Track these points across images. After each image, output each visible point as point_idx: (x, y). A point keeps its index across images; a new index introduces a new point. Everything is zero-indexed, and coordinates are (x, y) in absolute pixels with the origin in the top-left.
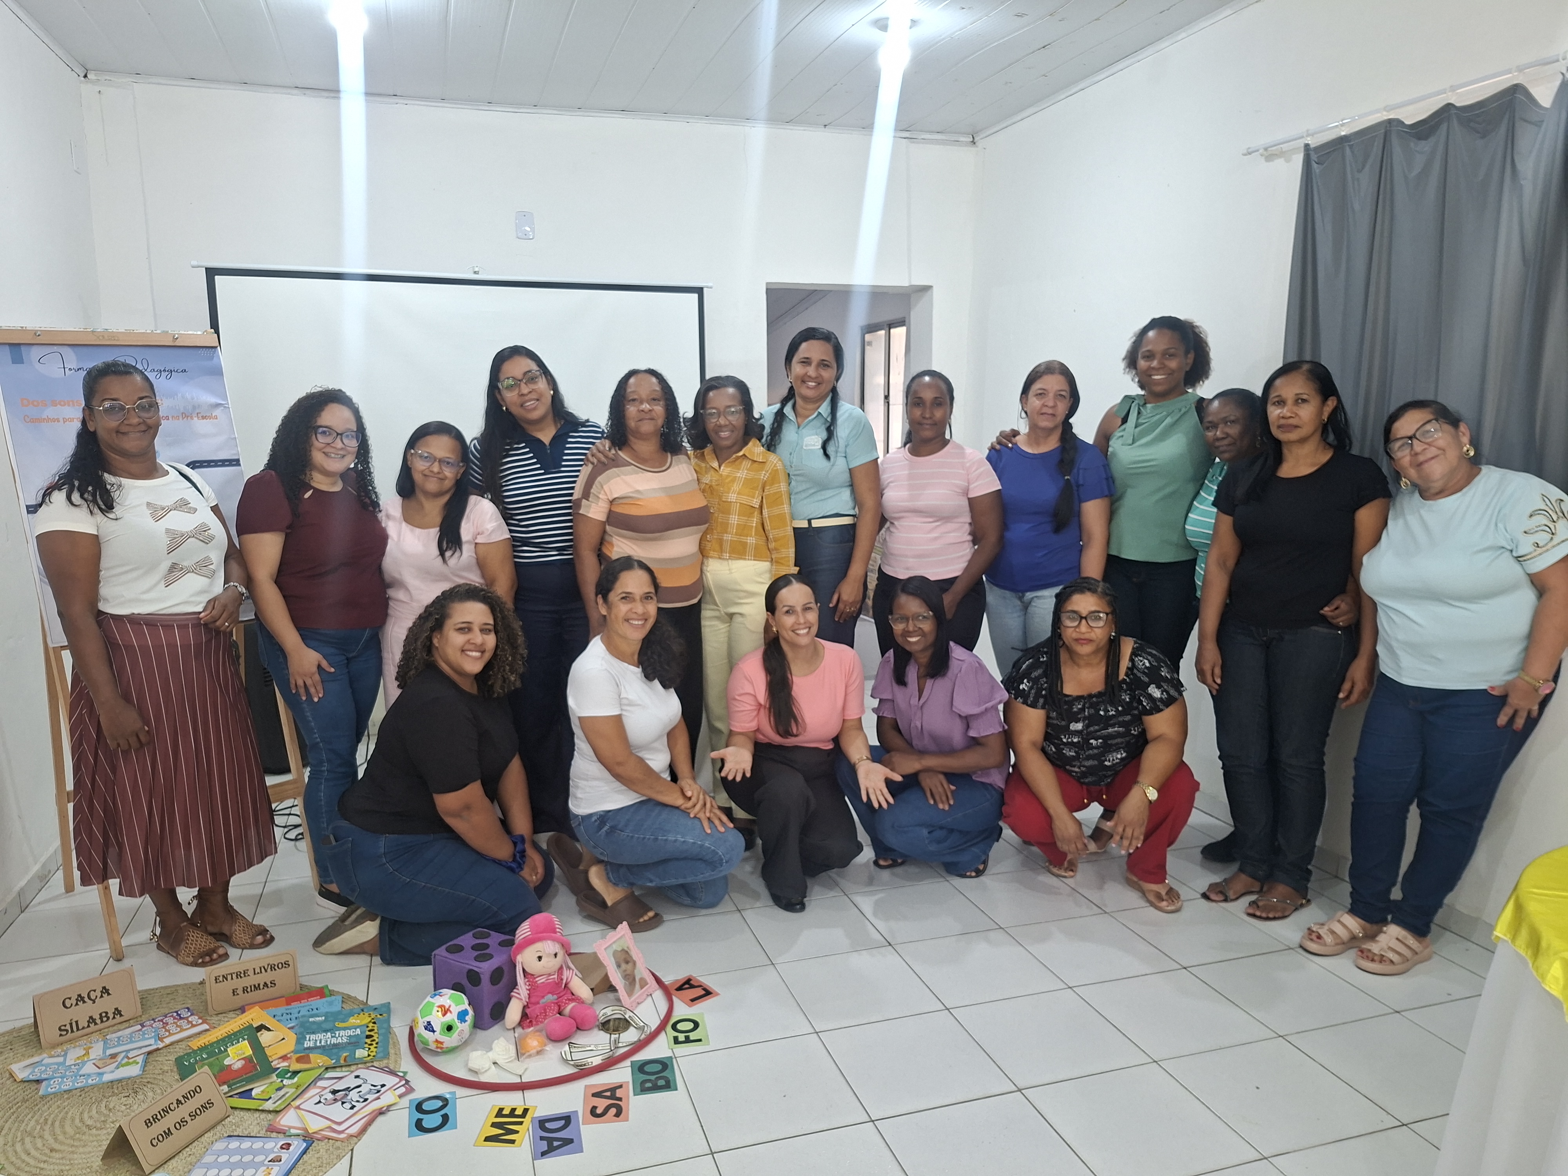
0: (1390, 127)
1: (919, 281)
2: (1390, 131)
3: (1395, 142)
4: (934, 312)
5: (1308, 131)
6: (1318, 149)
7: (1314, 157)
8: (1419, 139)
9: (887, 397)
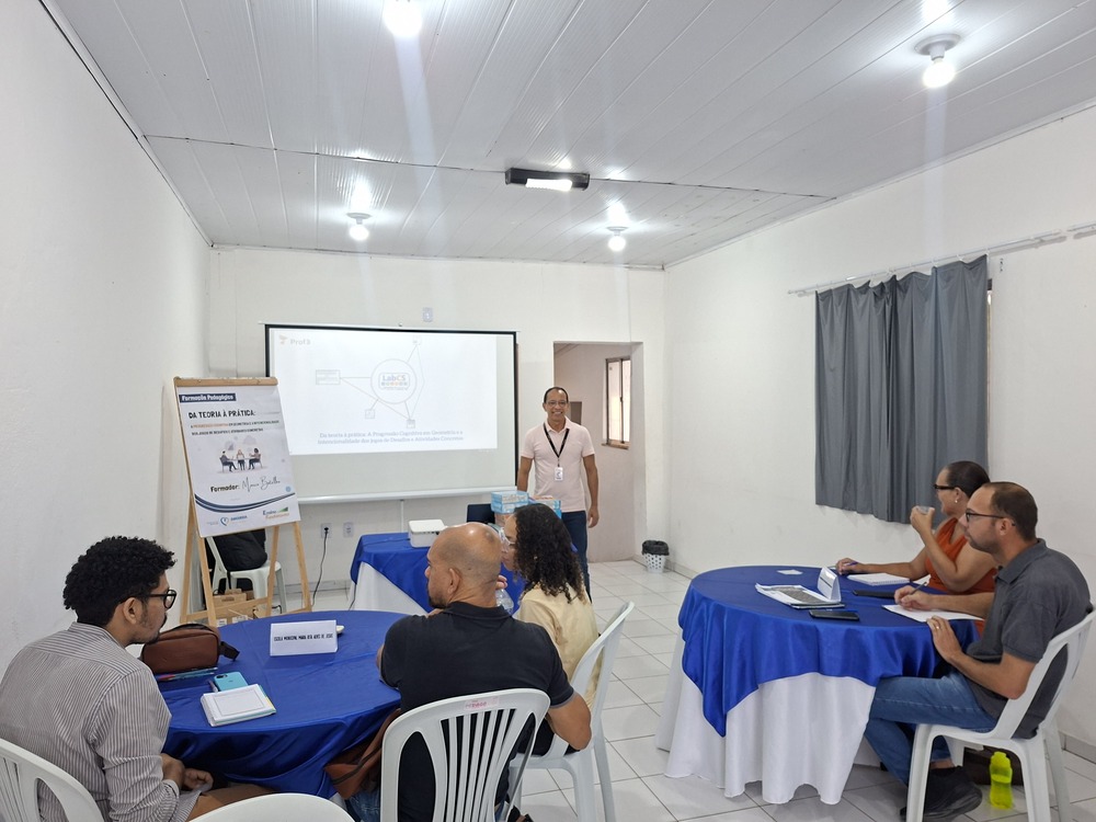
0: (849, 287)
1: (635, 339)
4: (644, 355)
5: (816, 285)
6: (822, 294)
7: (820, 297)
9: (621, 399)
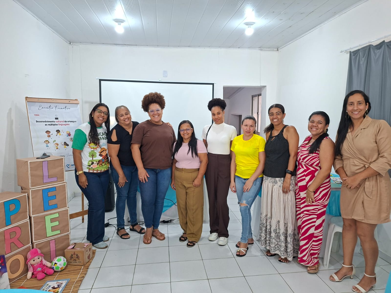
1: (263, 85)
2: (370, 47)
3: (372, 50)
4: (267, 92)
5: (350, 48)
6: (353, 52)
7: (352, 54)
8: (378, 49)
9: (258, 113)
